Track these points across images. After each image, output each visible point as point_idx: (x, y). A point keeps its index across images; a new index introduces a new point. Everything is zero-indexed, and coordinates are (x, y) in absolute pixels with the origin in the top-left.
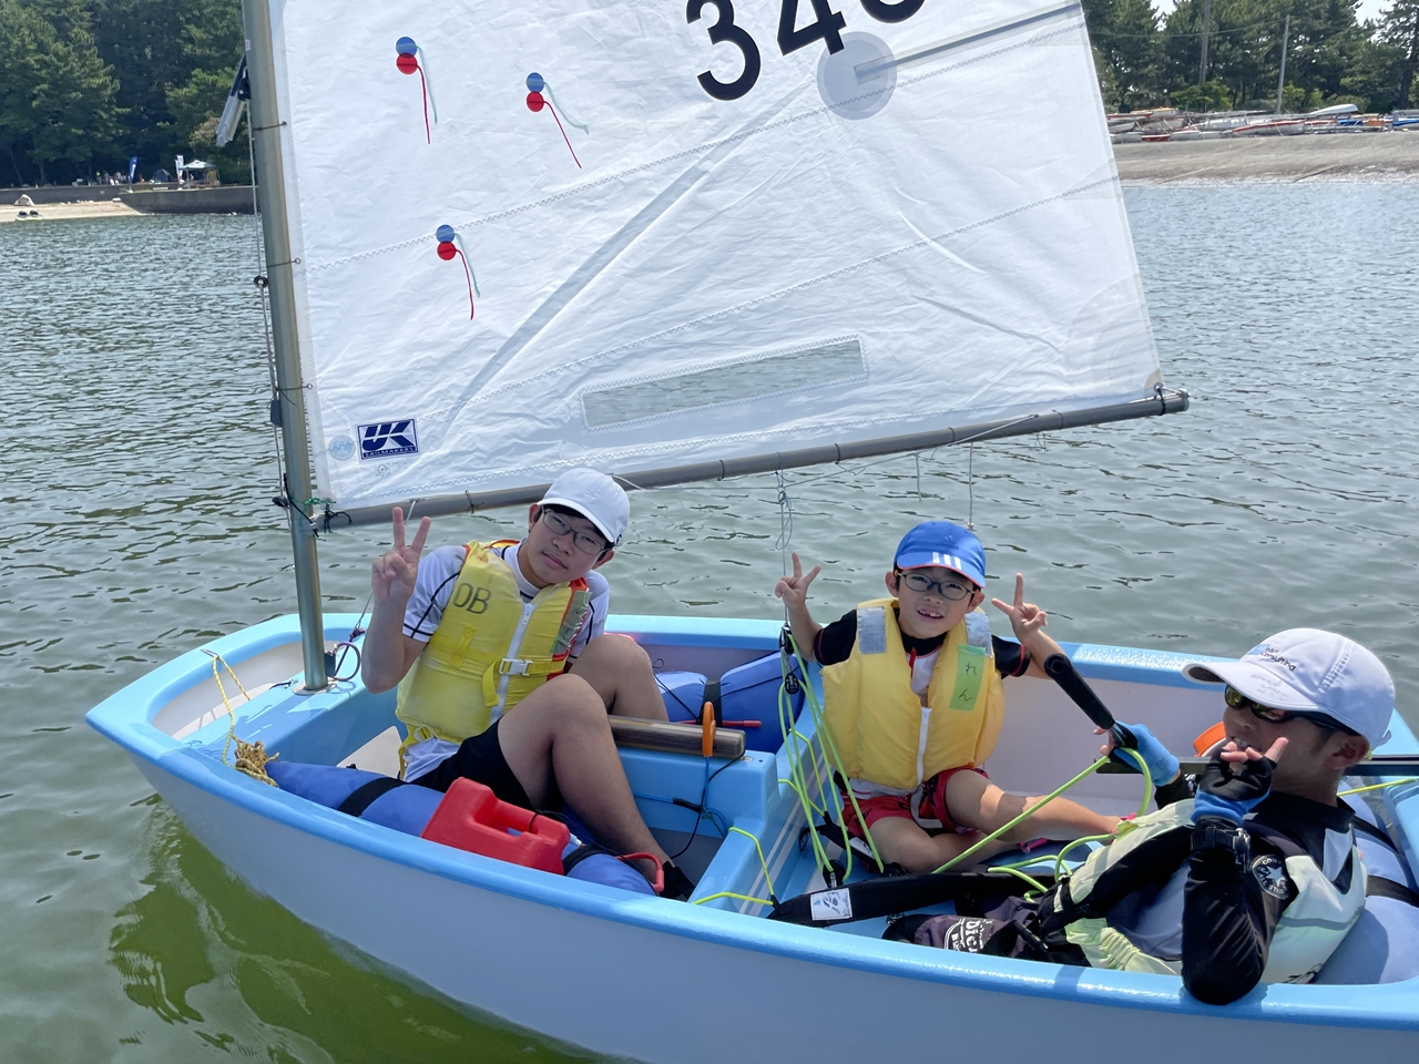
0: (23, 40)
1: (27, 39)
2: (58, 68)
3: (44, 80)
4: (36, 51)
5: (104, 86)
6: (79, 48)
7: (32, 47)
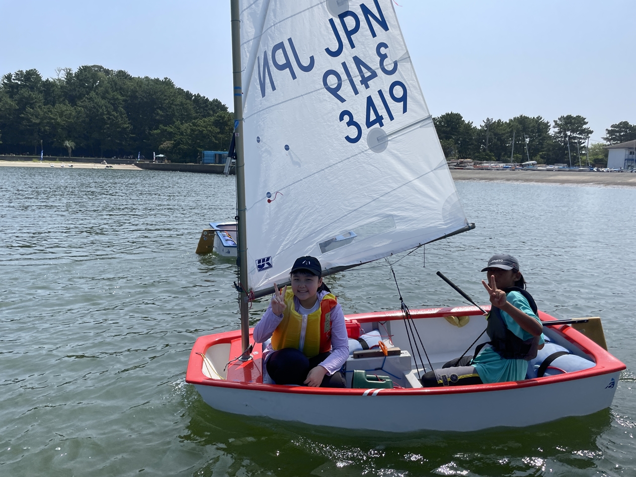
0: (103, 110)
1: (104, 110)
2: (114, 120)
3: (108, 124)
4: (107, 114)
5: (128, 127)
6: (121, 114)
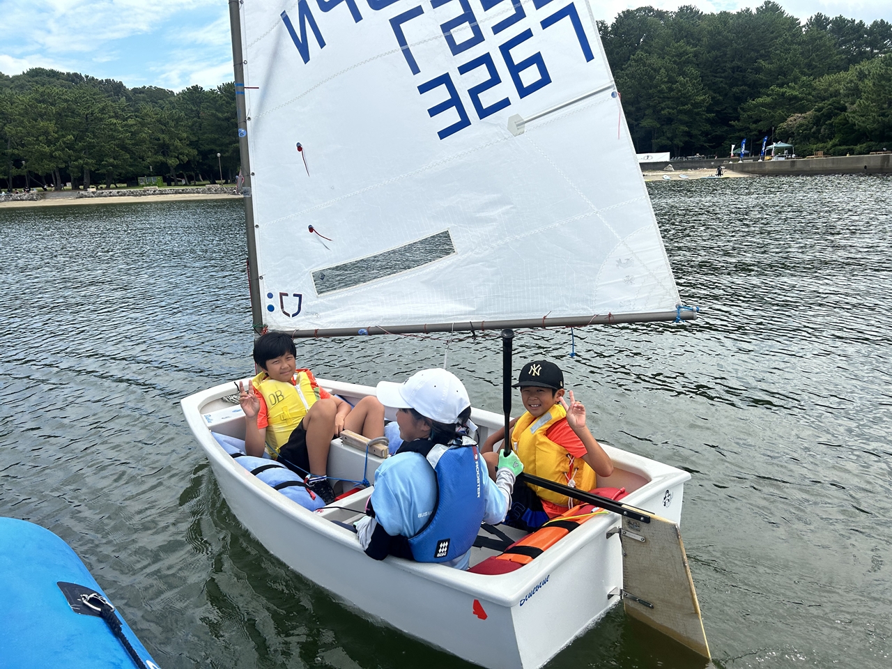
0: (661, 76)
1: (664, 76)
2: (680, 91)
4: (667, 82)
5: (704, 100)
7: (666, 80)
